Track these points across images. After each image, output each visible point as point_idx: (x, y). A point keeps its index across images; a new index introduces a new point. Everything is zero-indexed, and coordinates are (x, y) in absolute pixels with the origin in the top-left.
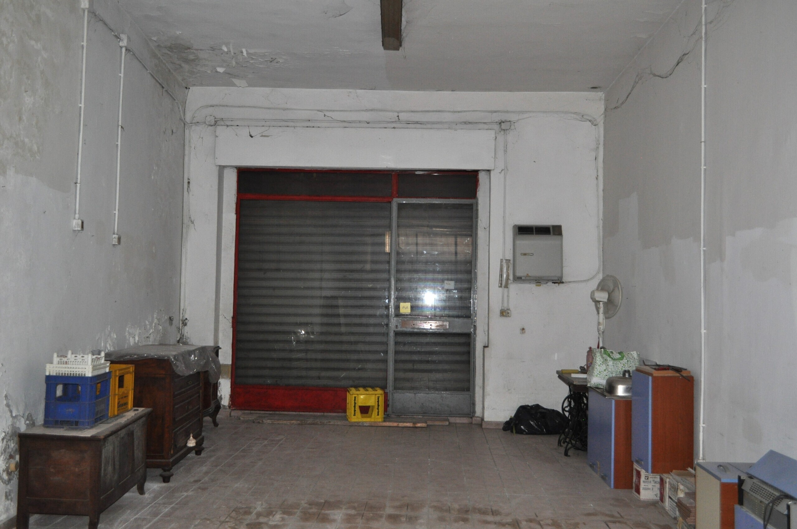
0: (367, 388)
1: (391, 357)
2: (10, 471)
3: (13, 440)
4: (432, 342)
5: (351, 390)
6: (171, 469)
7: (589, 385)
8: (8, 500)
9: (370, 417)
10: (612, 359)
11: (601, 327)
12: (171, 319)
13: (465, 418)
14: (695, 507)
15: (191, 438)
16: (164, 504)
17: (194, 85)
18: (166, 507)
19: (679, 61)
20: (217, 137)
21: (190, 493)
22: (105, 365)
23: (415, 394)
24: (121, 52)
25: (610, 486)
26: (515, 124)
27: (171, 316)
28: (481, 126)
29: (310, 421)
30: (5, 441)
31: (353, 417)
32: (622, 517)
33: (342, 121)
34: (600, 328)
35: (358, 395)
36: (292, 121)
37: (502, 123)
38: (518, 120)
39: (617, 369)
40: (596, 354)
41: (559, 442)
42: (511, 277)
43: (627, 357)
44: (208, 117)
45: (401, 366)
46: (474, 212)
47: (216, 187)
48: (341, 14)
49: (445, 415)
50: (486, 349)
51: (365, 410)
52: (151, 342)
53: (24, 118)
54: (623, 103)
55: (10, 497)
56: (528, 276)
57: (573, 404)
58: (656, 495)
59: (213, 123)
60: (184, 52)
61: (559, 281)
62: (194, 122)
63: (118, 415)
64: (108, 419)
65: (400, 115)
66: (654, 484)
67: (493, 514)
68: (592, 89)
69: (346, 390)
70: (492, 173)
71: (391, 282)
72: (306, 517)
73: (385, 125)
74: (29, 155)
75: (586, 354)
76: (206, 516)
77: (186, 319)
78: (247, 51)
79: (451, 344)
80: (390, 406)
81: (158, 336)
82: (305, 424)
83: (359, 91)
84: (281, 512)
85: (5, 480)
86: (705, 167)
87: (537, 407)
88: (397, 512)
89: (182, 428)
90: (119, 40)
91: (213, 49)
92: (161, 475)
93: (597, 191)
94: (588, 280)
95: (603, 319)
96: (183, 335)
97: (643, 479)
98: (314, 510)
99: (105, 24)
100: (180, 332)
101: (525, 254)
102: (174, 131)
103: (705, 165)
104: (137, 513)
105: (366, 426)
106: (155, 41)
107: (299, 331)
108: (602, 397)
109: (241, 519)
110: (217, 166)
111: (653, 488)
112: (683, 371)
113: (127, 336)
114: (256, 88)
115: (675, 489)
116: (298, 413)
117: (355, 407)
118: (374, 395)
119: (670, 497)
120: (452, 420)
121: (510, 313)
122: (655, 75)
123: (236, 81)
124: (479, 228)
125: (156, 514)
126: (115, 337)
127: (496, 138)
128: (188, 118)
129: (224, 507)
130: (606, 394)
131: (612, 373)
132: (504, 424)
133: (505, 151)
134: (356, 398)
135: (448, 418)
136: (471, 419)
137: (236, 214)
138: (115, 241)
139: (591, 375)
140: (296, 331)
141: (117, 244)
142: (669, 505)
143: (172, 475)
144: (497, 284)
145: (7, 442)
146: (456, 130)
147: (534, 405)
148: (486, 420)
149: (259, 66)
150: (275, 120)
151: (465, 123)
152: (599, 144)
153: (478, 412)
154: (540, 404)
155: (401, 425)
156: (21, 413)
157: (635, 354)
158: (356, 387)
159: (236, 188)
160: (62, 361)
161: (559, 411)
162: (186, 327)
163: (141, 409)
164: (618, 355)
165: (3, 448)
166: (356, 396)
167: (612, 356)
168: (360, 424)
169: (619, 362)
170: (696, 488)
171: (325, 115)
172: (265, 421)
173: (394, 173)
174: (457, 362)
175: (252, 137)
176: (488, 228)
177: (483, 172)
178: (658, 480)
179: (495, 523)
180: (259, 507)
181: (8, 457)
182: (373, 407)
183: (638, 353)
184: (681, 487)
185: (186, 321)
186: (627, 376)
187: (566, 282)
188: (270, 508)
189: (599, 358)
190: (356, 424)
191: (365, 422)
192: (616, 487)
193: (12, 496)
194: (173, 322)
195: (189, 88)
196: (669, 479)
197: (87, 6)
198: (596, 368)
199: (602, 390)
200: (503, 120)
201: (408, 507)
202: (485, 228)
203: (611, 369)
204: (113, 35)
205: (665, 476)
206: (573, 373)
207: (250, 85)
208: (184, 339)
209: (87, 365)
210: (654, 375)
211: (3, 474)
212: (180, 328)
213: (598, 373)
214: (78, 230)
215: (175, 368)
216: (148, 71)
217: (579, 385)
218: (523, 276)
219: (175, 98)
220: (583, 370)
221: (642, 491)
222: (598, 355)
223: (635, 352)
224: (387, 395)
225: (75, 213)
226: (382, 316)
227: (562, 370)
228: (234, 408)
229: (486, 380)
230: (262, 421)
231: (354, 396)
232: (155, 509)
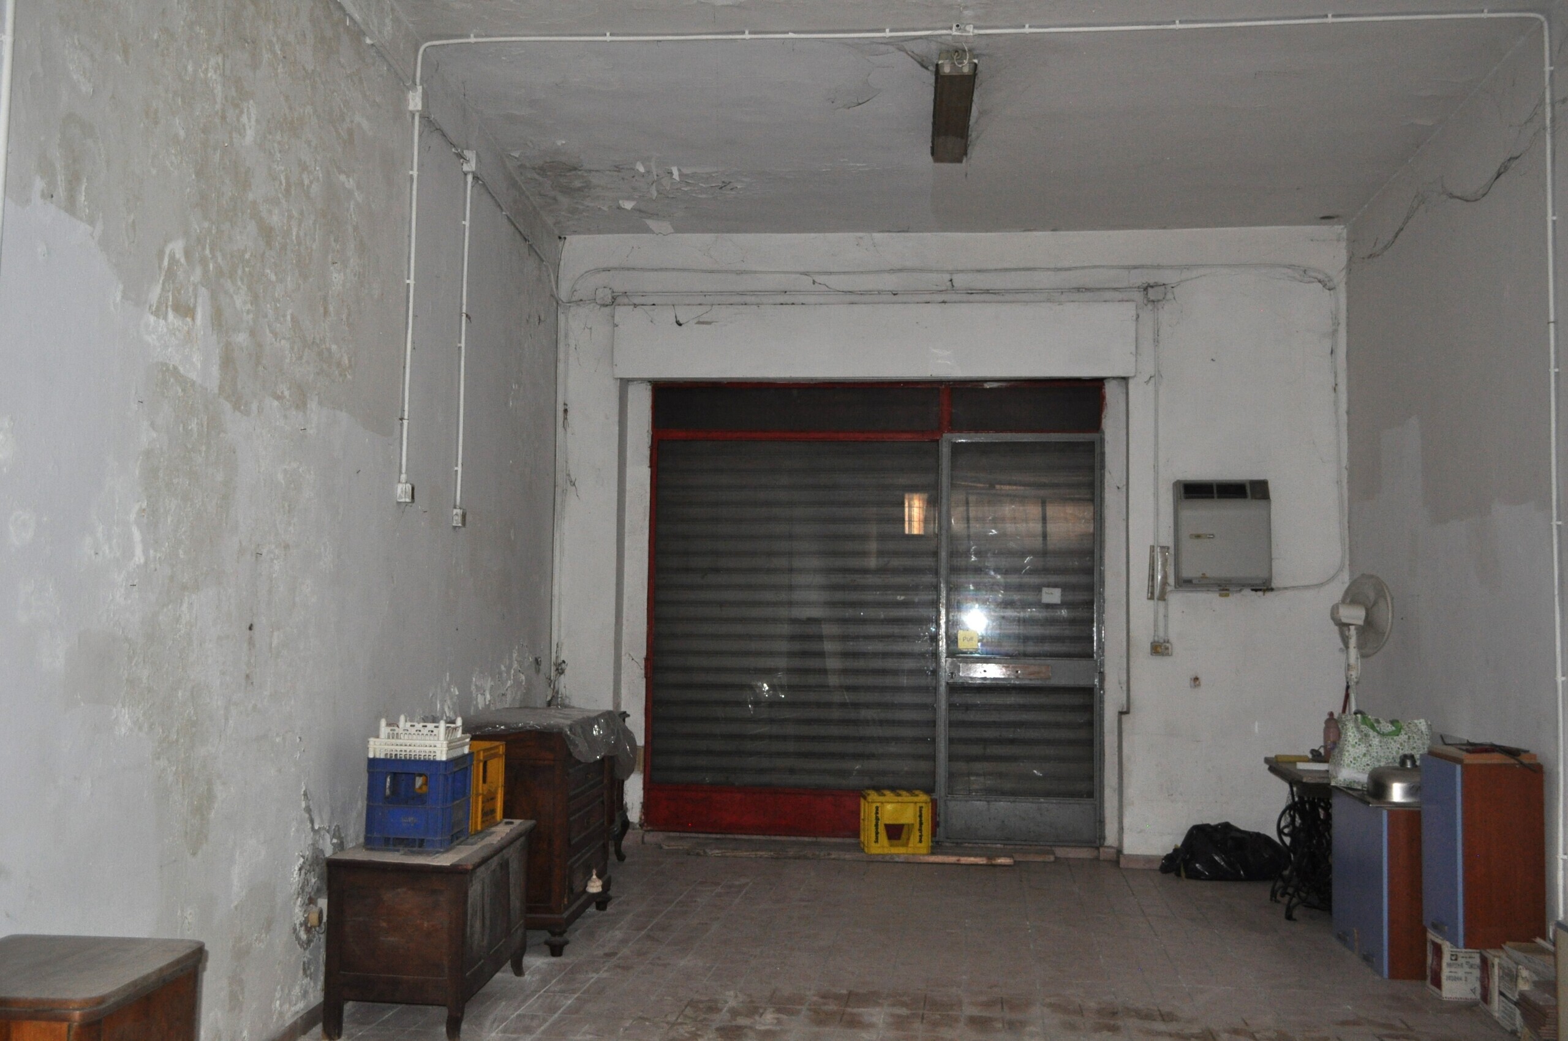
0: (898, 791)
1: (942, 732)
2: (309, 925)
3: (314, 870)
4: (1019, 705)
5: (869, 795)
6: (565, 932)
7: (1333, 784)
8: (307, 976)
9: (906, 845)
10: (1378, 733)
11: (1354, 674)
12: (537, 662)
13: (1086, 850)
14: (1556, 1007)
15: (594, 877)
16: (562, 991)
17: (575, 232)
18: (566, 998)
19: (1501, 171)
20: (617, 326)
21: (603, 974)
22: (461, 742)
23: (988, 802)
24: (466, 183)
25: (1381, 974)
26: (1174, 289)
27: (537, 656)
28: (1108, 295)
29: (791, 852)
30: (303, 872)
31: (873, 844)
32: (1409, 1028)
33: (845, 292)
34: (1351, 675)
35: (882, 803)
36: (754, 293)
37: (1149, 289)
38: (1179, 284)
39: (1388, 754)
40: (1346, 725)
41: (1273, 894)
42: (1171, 580)
43: (1407, 729)
44: (601, 290)
45: (962, 749)
46: (1097, 459)
47: (615, 418)
48: (860, 101)
49: (1048, 844)
50: (1124, 718)
51: (895, 832)
52: (508, 702)
53: (331, 308)
54: (1386, 248)
55: (308, 972)
56: (1204, 576)
57: (1298, 821)
58: (1473, 991)
59: (609, 300)
60: (565, 175)
61: (1264, 587)
62: (574, 299)
63: (481, 832)
64: (468, 838)
65: (955, 277)
66: (1468, 970)
67: (1163, 1020)
68: (1323, 221)
69: (859, 794)
70: (1132, 384)
71: (940, 590)
72: (820, 1018)
73: (928, 298)
74: (337, 372)
75: (1323, 725)
76: (641, 1014)
77: (564, 662)
78: (679, 170)
79: (1057, 708)
80: (942, 824)
81: (519, 693)
82: (785, 858)
83: (877, 236)
84: (774, 1009)
85: (303, 942)
86: (1557, 370)
87: (1226, 828)
88: (985, 1014)
89: (579, 859)
90: (462, 160)
91: (618, 168)
92: (546, 943)
93: (1336, 412)
94: (1322, 584)
95: (1357, 658)
96: (557, 692)
97: (1446, 959)
98: (832, 1007)
99: (444, 135)
100: (552, 686)
101: (1198, 536)
102: (542, 318)
103: (1557, 366)
104: (519, 1007)
105: (897, 862)
106: (516, 158)
107: (759, 684)
108: (1361, 805)
109: (705, 1019)
110: (617, 379)
111: (1466, 978)
112: (1523, 754)
113: (474, 692)
114: (686, 235)
115: (1511, 977)
116: (768, 838)
117: (877, 825)
118: (912, 805)
119: (1501, 994)
120: (1061, 852)
121: (1170, 647)
122: (1452, 196)
123: (651, 223)
124: (1106, 487)
125: (552, 1010)
126: (457, 693)
127: (1138, 316)
128: (563, 294)
129: (669, 998)
130: (1370, 799)
131: (1379, 761)
132: (1163, 859)
133: (1156, 341)
134: (880, 809)
135: (1053, 848)
136: (1096, 852)
137: (651, 466)
138: (457, 521)
139: (1339, 764)
140: (753, 683)
141: (460, 525)
142: (1501, 1008)
143: (567, 943)
144: (1144, 593)
145: (306, 874)
146: (1060, 303)
147: (1219, 824)
148: (1126, 851)
149: (700, 196)
150: (721, 293)
151: (1078, 291)
152: (1339, 324)
153: (1111, 839)
154: (1233, 823)
155: (965, 860)
156: (326, 826)
157: (1422, 724)
158: (878, 789)
159: (650, 420)
160: (395, 733)
161: (1268, 834)
162: (562, 676)
163: (517, 822)
164: (1390, 725)
165: (300, 885)
166: (878, 804)
167: (1378, 729)
168: (887, 858)
169: (1392, 739)
170: (1556, 972)
171: (814, 282)
172: (709, 852)
173: (943, 386)
174: (1070, 742)
175: (680, 325)
176: (1125, 487)
177: (1114, 382)
178: (1477, 960)
179: (1170, 1035)
180: (731, 999)
181: (307, 901)
182: (910, 826)
183: (1429, 723)
184: (1525, 973)
185: (563, 665)
186: (1409, 766)
187: (1279, 589)
188: (752, 1002)
189: (1353, 733)
190: (880, 859)
191: (896, 854)
192: (1394, 975)
193: (312, 970)
194: (541, 667)
195: (565, 238)
196: (1497, 959)
197: (419, 107)
198: (1348, 751)
199: (1361, 792)
200: (1152, 282)
201: (1002, 1003)
202: (1118, 488)
203: (1377, 752)
204: (455, 153)
205: (1490, 954)
206: (1300, 761)
207: (678, 230)
208: (559, 699)
209: (438, 740)
210: (1467, 761)
211: (299, 931)
212: (552, 678)
213: (1352, 760)
214: (406, 502)
215: (571, 748)
216: (504, 213)
217: (1312, 784)
218: (1196, 578)
219: (543, 257)
220: (1316, 756)
221: (1445, 983)
222: (1350, 725)
223: (1422, 721)
224: (936, 803)
225: (400, 472)
226: (922, 655)
227: (1276, 757)
228: (649, 828)
229: (1125, 775)
230: (705, 852)
231: (875, 805)
232: (548, 1000)
